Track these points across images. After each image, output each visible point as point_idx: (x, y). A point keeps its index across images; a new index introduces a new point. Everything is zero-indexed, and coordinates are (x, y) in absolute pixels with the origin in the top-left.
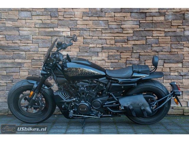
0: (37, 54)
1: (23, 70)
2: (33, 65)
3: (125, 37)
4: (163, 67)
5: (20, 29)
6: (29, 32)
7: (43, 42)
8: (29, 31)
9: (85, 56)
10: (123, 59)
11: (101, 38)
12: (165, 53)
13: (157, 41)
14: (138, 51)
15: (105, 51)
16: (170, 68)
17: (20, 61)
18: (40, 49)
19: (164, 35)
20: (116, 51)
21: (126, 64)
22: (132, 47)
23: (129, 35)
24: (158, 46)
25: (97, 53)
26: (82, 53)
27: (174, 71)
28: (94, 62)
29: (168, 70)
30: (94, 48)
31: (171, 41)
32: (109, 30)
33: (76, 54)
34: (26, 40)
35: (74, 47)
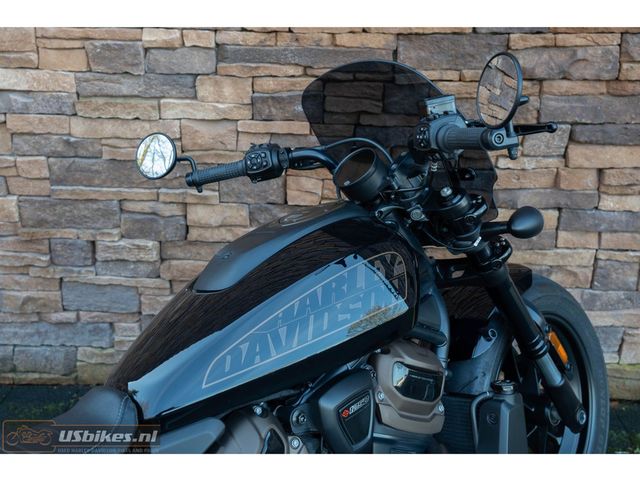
4: (562, 166)
9: (124, 97)
16: (601, 172)
20: (300, 71)
22: (393, 46)
26: (107, 77)
27: (626, 190)
28: (177, 129)
29: (590, 180)
33: (68, 83)
35: (56, 43)
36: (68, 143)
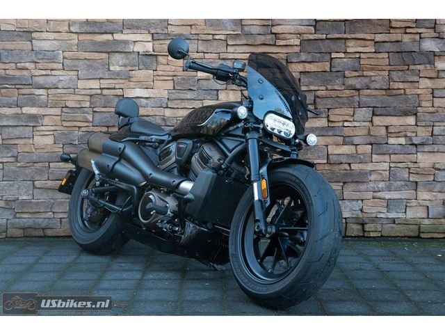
0: (74, 94)
1: (42, 133)
2: (64, 121)
3: (281, 55)
4: (370, 125)
5: (34, 35)
6: (55, 42)
7: (88, 66)
8: (55, 40)
9: (188, 99)
11: (225, 57)
12: (374, 92)
13: (357, 64)
14: (312, 88)
15: (234, 87)
16: (387, 127)
17: (34, 111)
18: (81, 84)
19: (374, 50)
22: (299, 77)
23: (289, 50)
24: (359, 76)
25: (215, 92)
26: (181, 91)
27: (398, 135)
29: (383, 131)
30: (209, 80)
31: (389, 65)
32: (243, 37)
33: (165, 94)
34: (48, 61)
35: (162, 78)
36: (164, 119)
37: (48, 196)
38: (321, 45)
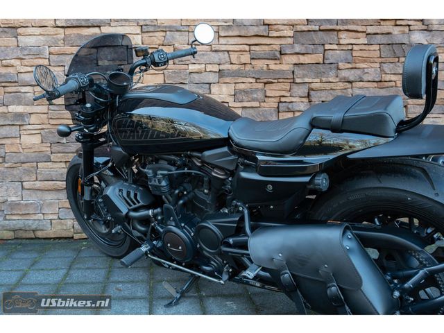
1: (29, 132)
2: (51, 118)
3: (274, 46)
5: (20, 31)
6: (40, 37)
8: (41, 35)
10: (270, 99)
11: (217, 49)
12: (367, 85)
13: (349, 56)
14: (307, 80)
15: (227, 80)
17: (20, 109)
19: (366, 42)
21: (279, 112)
23: (283, 41)
24: (352, 68)
25: (208, 85)
30: (201, 73)
31: (380, 57)
32: (235, 28)
34: (34, 57)
37: (38, 197)
38: (314, 36)
